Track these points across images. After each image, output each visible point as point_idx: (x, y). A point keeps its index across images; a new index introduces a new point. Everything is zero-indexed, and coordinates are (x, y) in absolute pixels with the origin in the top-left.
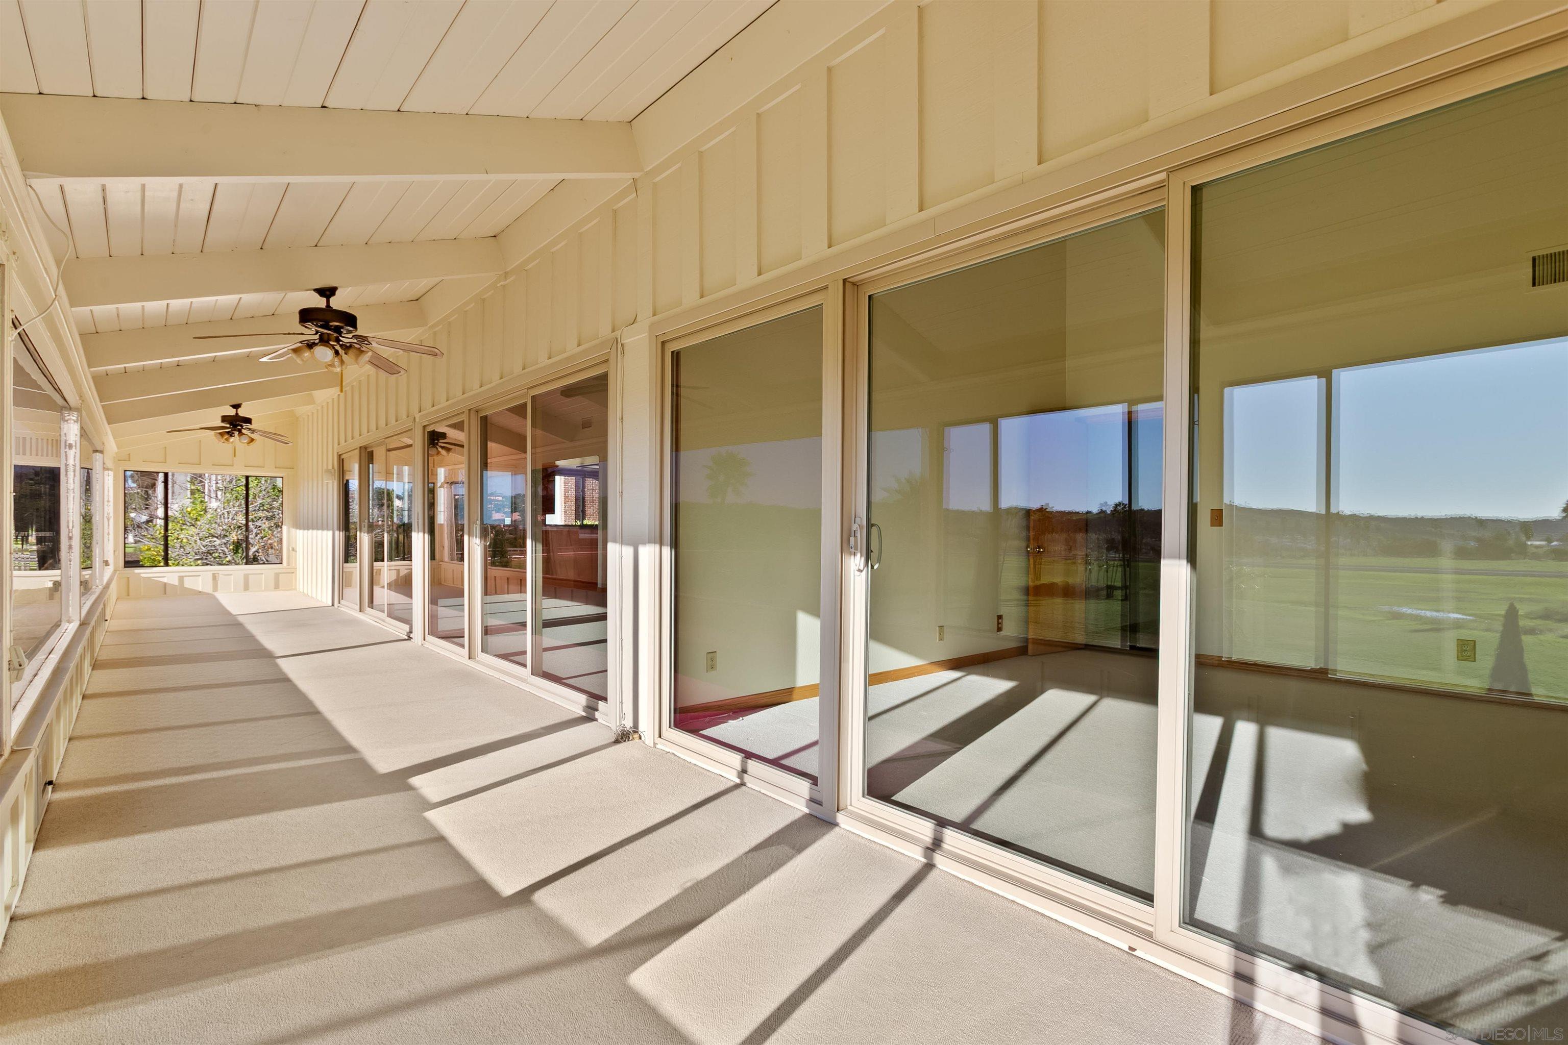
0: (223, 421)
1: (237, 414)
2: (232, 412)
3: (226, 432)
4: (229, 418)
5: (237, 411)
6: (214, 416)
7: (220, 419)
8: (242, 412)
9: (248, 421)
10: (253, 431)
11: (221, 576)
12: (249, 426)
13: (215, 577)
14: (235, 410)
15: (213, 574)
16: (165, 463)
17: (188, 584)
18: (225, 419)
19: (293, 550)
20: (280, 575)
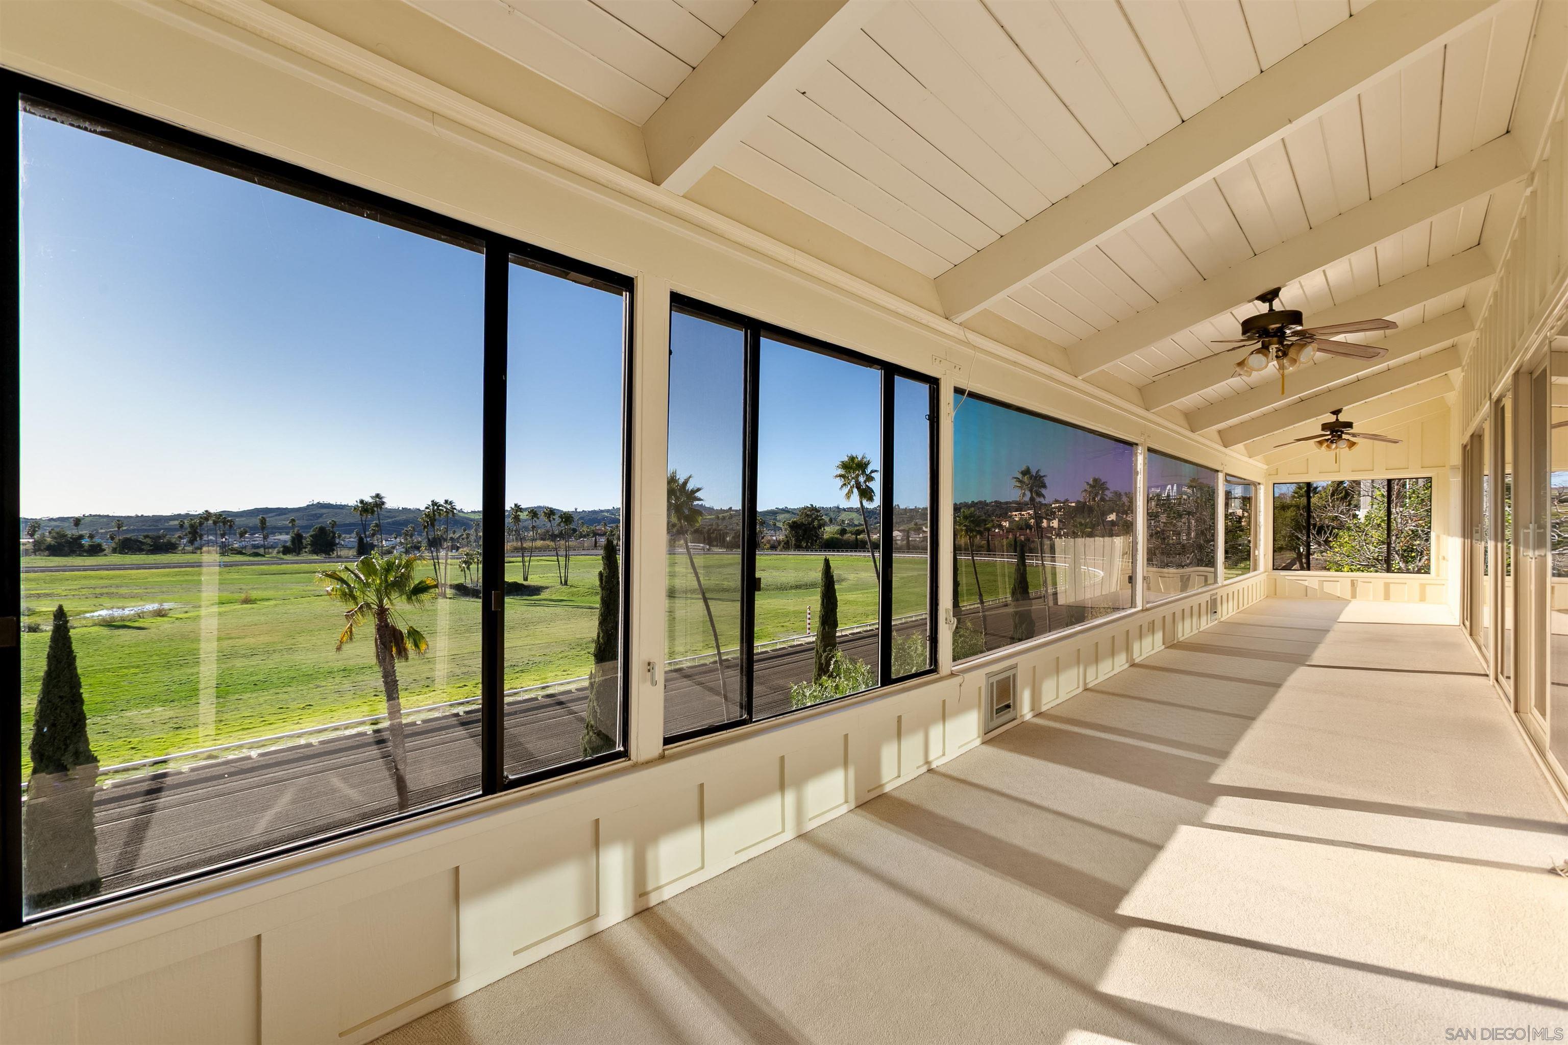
0: (1323, 430)
1: (1337, 419)
2: (1332, 418)
3: (1325, 439)
4: (1328, 426)
5: (1337, 417)
6: (1314, 426)
7: (1320, 427)
8: (1342, 418)
9: (1349, 425)
10: (1354, 435)
11: (1359, 583)
12: (1351, 431)
13: (1353, 583)
14: (1335, 416)
15: (1352, 581)
16: (1307, 473)
17: (1328, 588)
18: (1325, 427)
19: (1444, 558)
20: (1427, 586)
